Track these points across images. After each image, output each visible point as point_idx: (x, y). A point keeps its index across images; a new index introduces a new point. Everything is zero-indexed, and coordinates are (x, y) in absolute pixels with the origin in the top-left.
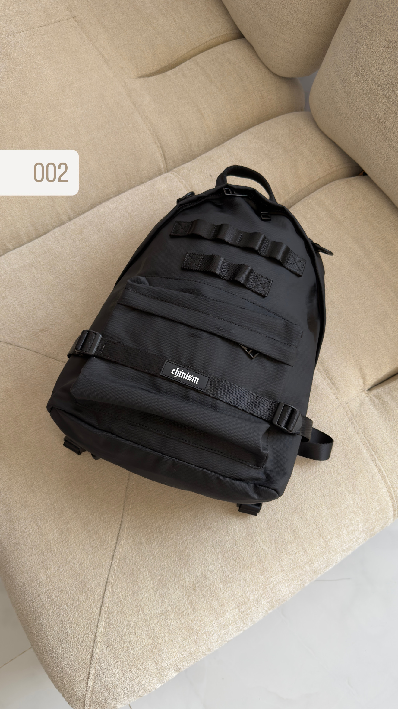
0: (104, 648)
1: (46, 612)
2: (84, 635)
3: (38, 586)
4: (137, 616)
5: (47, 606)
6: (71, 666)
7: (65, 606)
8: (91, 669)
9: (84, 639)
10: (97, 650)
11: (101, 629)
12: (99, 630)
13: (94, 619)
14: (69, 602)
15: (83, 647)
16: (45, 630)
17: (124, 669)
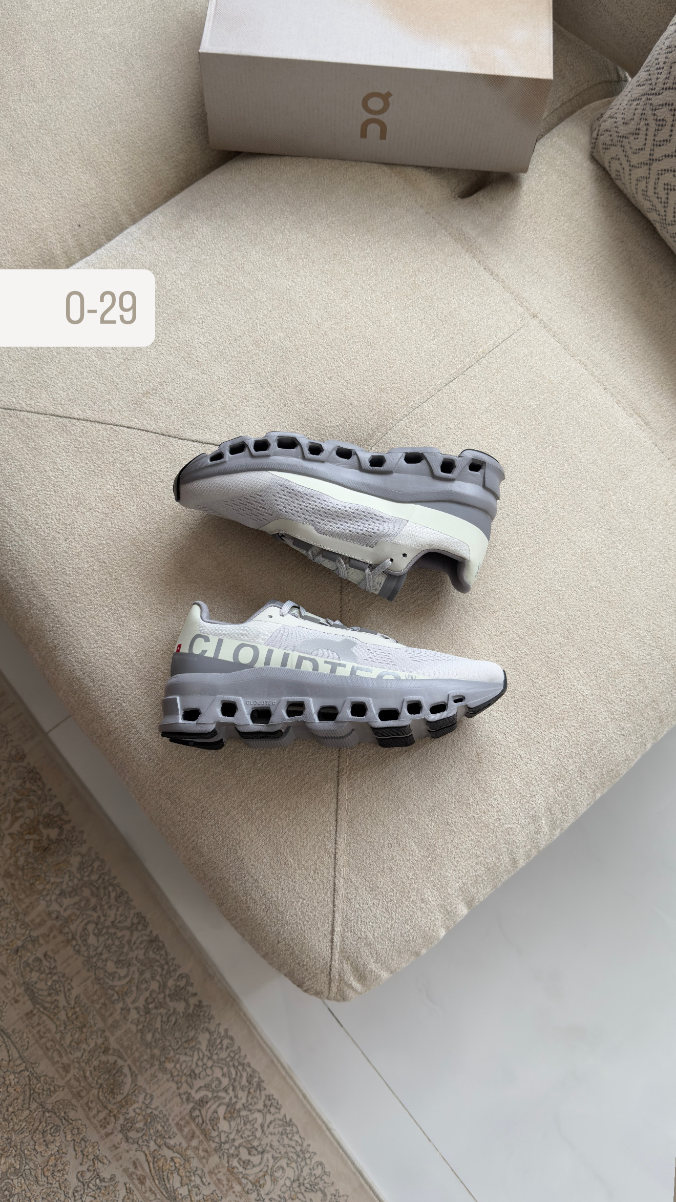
0: (352, 876)
2: (316, 861)
5: (245, 826)
6: (301, 917)
8: (337, 915)
9: (317, 866)
10: (341, 880)
11: (342, 846)
12: (340, 847)
13: (328, 832)
15: (318, 880)
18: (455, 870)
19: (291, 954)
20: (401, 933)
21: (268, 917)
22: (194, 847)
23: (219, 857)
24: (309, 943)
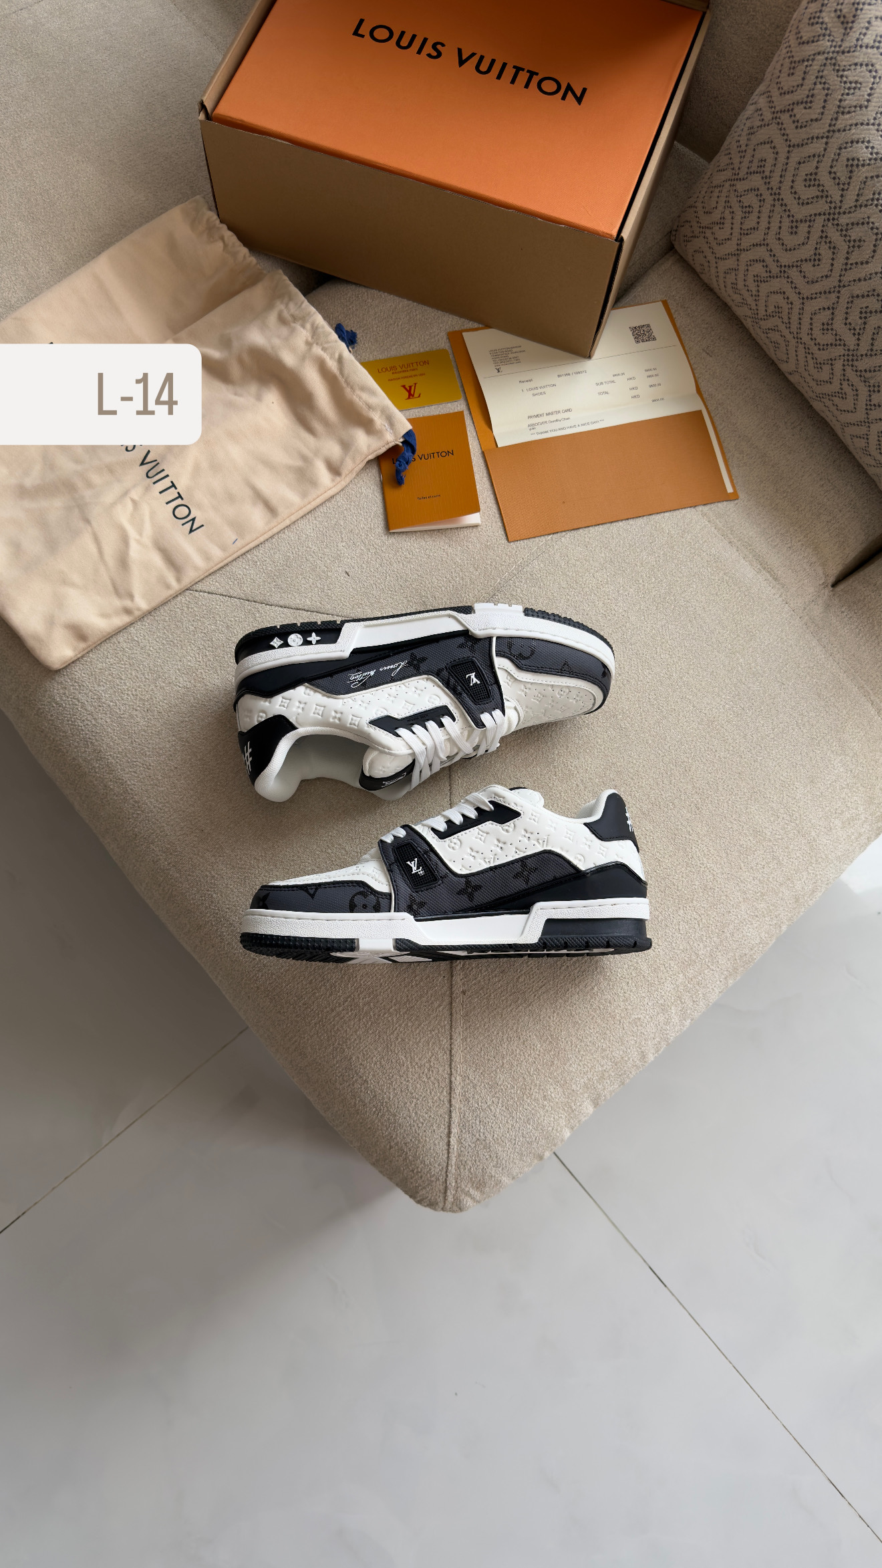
0: (470, 1073)
1: (352, 1035)
2: (431, 1058)
3: (328, 993)
4: (516, 1009)
5: (352, 1023)
6: (415, 1119)
7: (386, 1016)
8: (453, 1115)
9: (432, 1064)
10: (458, 1078)
11: (458, 1041)
12: (456, 1043)
13: (442, 1027)
14: (392, 1007)
15: (433, 1078)
16: (355, 1067)
17: (511, 1102)
18: (579, 1065)
19: (405, 1159)
20: (523, 1133)
21: (379, 1121)
22: (296, 1048)
23: (324, 1057)
24: (423, 1146)
